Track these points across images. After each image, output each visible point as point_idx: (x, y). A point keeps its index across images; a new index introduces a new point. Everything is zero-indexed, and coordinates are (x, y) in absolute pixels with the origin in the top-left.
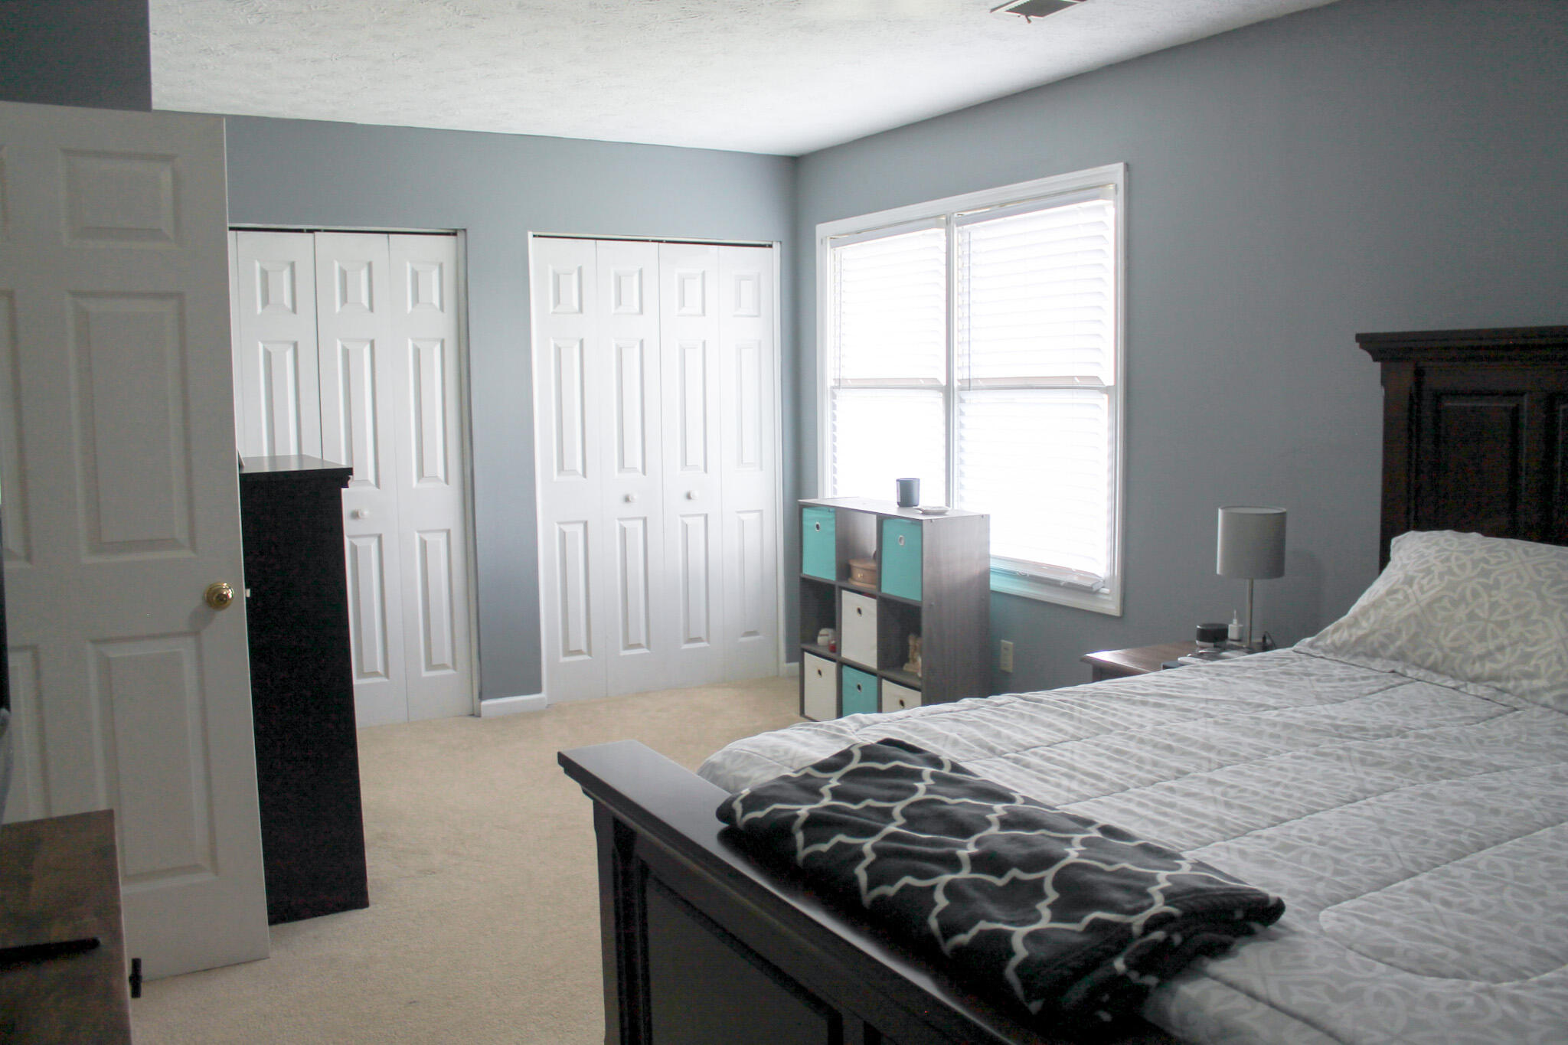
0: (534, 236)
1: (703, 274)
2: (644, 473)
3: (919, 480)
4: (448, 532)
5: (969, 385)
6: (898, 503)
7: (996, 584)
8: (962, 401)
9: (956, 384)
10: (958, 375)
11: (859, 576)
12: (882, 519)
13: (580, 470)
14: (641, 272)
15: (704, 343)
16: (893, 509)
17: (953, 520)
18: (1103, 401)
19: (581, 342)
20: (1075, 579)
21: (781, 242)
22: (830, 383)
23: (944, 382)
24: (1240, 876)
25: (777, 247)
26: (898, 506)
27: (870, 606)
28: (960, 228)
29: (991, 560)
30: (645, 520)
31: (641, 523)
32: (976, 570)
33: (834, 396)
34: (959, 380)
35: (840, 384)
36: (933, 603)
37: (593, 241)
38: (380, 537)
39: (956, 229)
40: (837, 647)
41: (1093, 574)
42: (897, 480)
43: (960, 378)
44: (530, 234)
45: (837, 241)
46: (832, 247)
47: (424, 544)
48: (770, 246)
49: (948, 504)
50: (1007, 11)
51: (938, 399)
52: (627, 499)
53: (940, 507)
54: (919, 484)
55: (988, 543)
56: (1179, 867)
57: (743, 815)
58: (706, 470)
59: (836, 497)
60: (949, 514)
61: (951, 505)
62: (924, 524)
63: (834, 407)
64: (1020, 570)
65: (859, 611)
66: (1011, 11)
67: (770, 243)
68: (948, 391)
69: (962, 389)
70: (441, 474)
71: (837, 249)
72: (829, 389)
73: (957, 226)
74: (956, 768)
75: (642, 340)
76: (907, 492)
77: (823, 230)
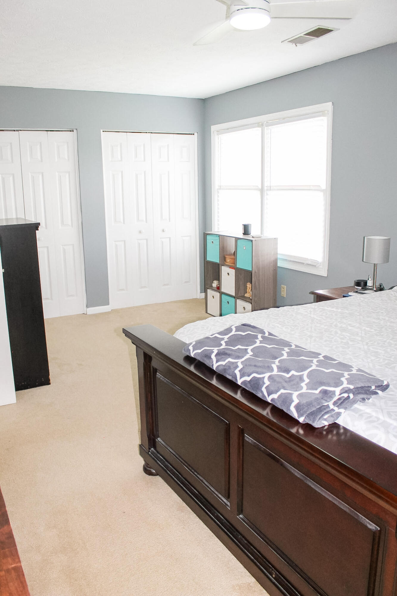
0: (103, 131)
1: (168, 145)
2: (146, 222)
3: (251, 225)
4: (73, 245)
5: (270, 189)
6: (243, 233)
7: (280, 264)
8: (267, 194)
9: (265, 188)
10: (266, 184)
11: (228, 261)
12: (237, 239)
13: (122, 221)
14: (144, 145)
15: (169, 172)
16: (241, 235)
17: (264, 239)
18: (321, 194)
19: (122, 172)
20: (310, 263)
21: (197, 133)
22: (217, 187)
23: (260, 187)
24: (374, 374)
25: (196, 134)
26: (243, 234)
27: (232, 272)
28: (267, 127)
29: (278, 255)
30: (147, 240)
31: (145, 241)
32: (273, 259)
33: (218, 192)
34: (266, 187)
35: (220, 188)
36: (256, 271)
37: (126, 133)
38: (48, 247)
39: (265, 128)
40: (220, 287)
41: (317, 261)
42: (243, 225)
43: (266, 186)
44: (102, 131)
45: (219, 132)
46: (217, 135)
47: (64, 250)
48: (193, 134)
49: (262, 233)
50: (288, 42)
51: (258, 193)
52: (140, 232)
53: (259, 235)
54: (251, 226)
55: (277, 249)
56: (352, 371)
57: (193, 351)
58: (170, 221)
59: (219, 231)
60: (263, 238)
61: (263, 234)
62: (253, 241)
63: (218, 196)
64: (290, 259)
65: (228, 274)
66: (289, 42)
67: (193, 133)
68: (262, 191)
69: (267, 190)
70: (70, 223)
71: (219, 135)
72: (216, 190)
73: (266, 127)
74: (270, 334)
75: (145, 171)
76: (246, 230)
77: (214, 128)
